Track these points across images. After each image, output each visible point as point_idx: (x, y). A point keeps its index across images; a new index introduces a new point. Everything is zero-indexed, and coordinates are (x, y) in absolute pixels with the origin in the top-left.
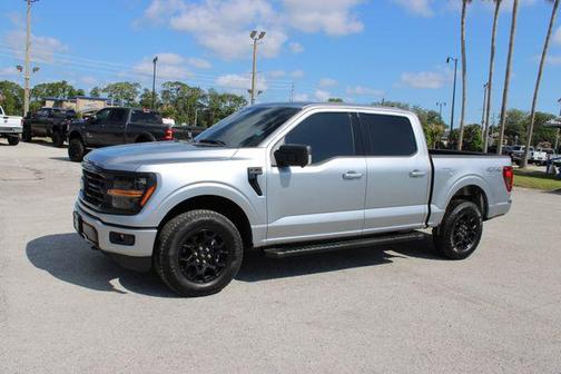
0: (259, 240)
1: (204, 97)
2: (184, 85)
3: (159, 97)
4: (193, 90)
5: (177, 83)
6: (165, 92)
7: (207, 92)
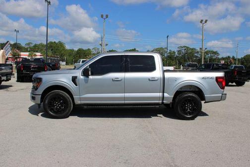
0: (78, 102)
1: (198, 52)
2: (188, 47)
3: (176, 53)
4: (192, 49)
5: (184, 47)
6: (179, 51)
7: (199, 50)
